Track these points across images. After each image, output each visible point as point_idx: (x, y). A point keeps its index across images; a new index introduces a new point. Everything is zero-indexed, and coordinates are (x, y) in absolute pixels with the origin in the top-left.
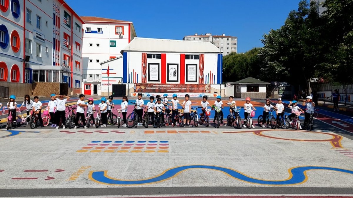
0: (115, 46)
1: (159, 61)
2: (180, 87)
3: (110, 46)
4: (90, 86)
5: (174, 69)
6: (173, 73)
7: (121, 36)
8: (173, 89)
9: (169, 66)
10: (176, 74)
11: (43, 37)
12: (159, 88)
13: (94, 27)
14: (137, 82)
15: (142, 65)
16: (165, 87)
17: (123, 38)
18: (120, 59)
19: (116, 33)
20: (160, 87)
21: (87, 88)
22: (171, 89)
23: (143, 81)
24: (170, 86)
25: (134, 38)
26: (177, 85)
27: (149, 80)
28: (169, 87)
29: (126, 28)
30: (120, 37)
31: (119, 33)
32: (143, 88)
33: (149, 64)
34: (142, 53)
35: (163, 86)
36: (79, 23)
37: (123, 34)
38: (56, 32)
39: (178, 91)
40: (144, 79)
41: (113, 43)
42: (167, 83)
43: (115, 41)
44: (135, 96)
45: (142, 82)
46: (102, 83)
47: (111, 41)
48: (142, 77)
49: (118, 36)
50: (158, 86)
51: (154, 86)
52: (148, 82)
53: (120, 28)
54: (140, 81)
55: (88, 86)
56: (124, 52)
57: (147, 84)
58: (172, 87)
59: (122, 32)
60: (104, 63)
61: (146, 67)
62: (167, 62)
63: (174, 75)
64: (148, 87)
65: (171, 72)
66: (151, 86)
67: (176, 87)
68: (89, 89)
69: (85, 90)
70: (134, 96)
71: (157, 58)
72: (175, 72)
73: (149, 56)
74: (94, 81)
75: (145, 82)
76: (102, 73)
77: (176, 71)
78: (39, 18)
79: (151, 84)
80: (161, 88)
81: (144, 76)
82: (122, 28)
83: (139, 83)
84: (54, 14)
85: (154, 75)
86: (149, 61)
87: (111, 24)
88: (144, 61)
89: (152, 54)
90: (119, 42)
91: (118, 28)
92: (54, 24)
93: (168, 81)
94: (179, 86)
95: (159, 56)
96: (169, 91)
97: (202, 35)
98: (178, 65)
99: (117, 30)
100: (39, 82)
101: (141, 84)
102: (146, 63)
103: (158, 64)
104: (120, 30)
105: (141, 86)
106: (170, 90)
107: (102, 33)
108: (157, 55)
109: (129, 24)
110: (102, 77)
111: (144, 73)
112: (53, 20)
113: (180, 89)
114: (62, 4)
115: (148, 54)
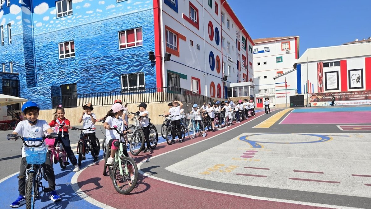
0: (282, 61)
1: (338, 68)
2: (367, 94)
3: (277, 62)
4: (261, 100)
5: (357, 75)
6: (356, 80)
7: (288, 51)
8: (357, 96)
9: (351, 72)
10: (360, 80)
11: (231, 60)
12: (339, 97)
13: (261, 48)
14: (312, 93)
15: (318, 75)
16: (347, 95)
17: (290, 52)
18: (293, 72)
19: (283, 50)
20: (340, 95)
21: (259, 102)
22: (355, 96)
23: (320, 90)
24: (353, 93)
25: (306, 50)
26: (362, 91)
27: (326, 89)
28: (352, 95)
29: (293, 43)
30: (286, 52)
31: (286, 49)
32: (320, 97)
33: (326, 73)
34: (318, 63)
35: (345, 94)
36: (251, 45)
37: (290, 49)
38: (238, 55)
39: (364, 98)
40: (321, 89)
41: (279, 59)
42: (349, 90)
43: (282, 57)
44: (316, 106)
45: (319, 92)
46: (276, 96)
47: (277, 58)
48: (318, 86)
49: (285, 52)
50: (338, 94)
51: (332, 95)
52: (325, 91)
53: (287, 44)
54: (316, 91)
55: (260, 100)
56: (297, 64)
57: (325, 94)
58: (356, 94)
59: (288, 47)
60: (277, 77)
61: (322, 76)
62: (348, 68)
63: (357, 81)
64: (326, 96)
65: (353, 79)
66: (330, 94)
67: (361, 94)
68: (261, 102)
69: (257, 104)
70: (314, 106)
71: (335, 66)
72: (359, 78)
73: (326, 65)
74: (265, 95)
75: (322, 91)
76: (276, 87)
77: (360, 76)
78: (229, 43)
79: (329, 93)
80: (342, 97)
81: (321, 86)
82: (288, 44)
83: (314, 93)
84: (237, 39)
85: (332, 83)
86: (325, 70)
87: (277, 42)
88: (320, 70)
89: (328, 63)
90: (285, 57)
91: (284, 44)
92: (237, 48)
93: (350, 88)
94: (365, 93)
95: (337, 64)
96: (351, 98)
97: (364, 39)
98: (362, 70)
99: (283, 46)
100: (233, 97)
101: (317, 94)
102: (323, 72)
103: (337, 72)
104: (286, 46)
105: (317, 96)
106: (353, 97)
107: (269, 51)
108: (335, 62)
109: (296, 39)
110: (276, 90)
111: (321, 82)
112: (236, 44)
113: (366, 95)
114: (241, 30)
115: (324, 63)
